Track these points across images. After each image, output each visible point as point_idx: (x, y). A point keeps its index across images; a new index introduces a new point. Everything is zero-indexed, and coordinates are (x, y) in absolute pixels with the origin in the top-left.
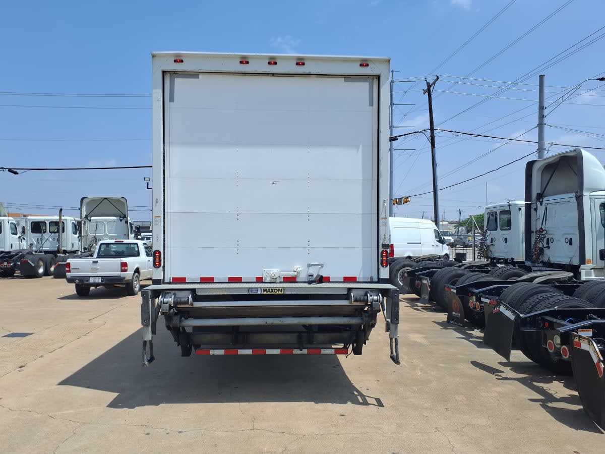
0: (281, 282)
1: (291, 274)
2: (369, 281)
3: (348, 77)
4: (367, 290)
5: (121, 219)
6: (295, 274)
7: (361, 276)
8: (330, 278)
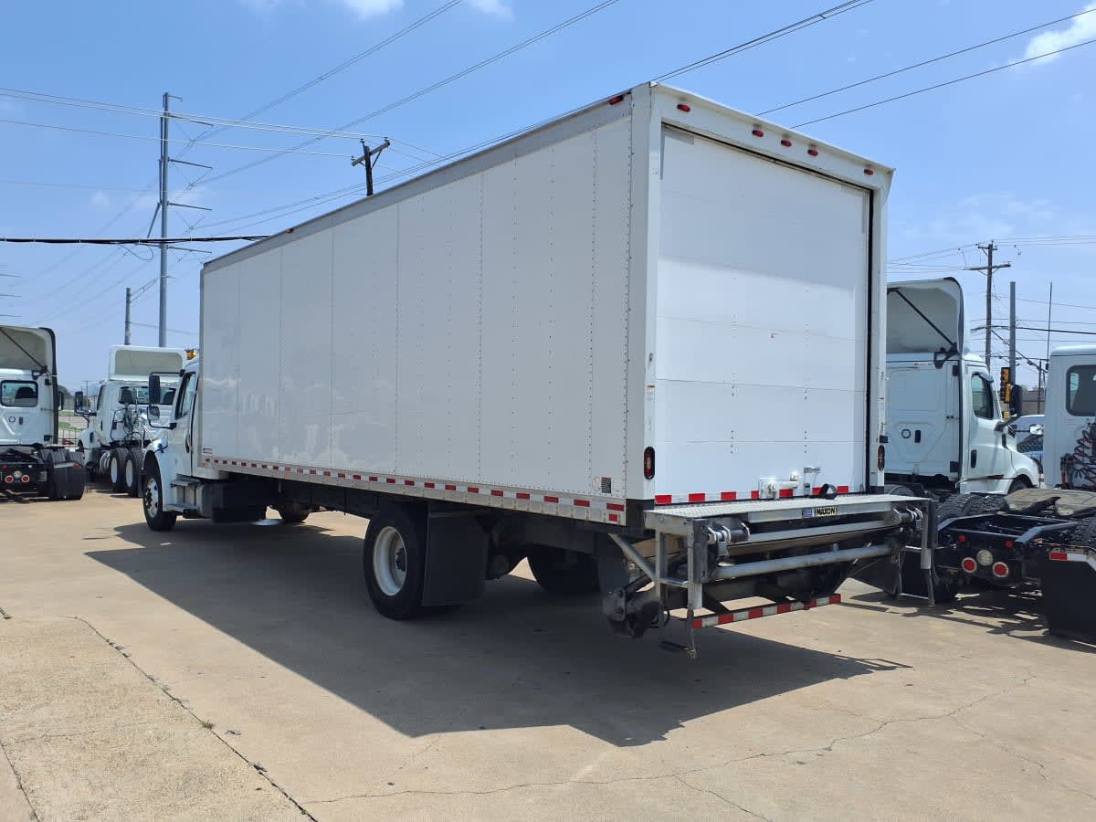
1: (788, 484)
5: (36, 374)
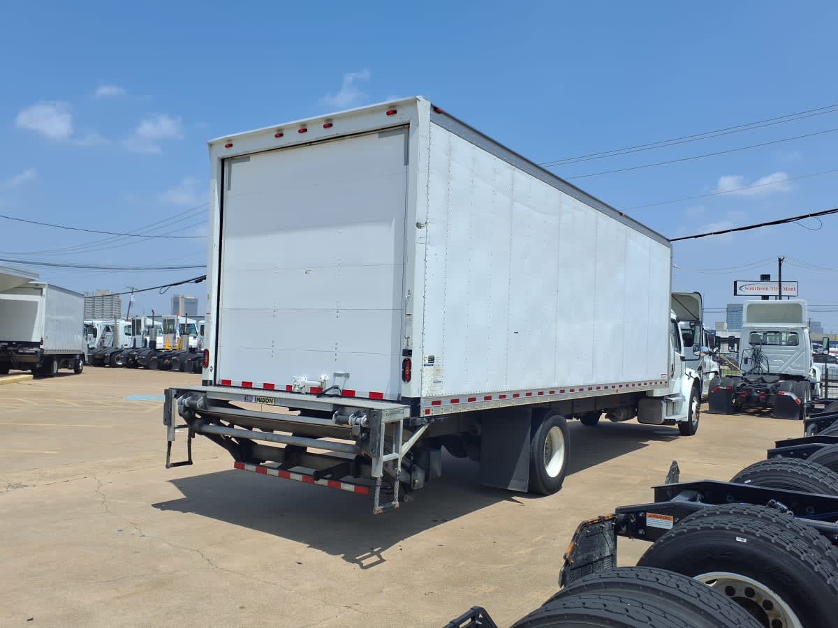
0: (307, 393)
1: (316, 384)
2: (396, 399)
3: (382, 131)
4: (360, 409)
6: (319, 384)
7: (388, 392)
8: (356, 393)
